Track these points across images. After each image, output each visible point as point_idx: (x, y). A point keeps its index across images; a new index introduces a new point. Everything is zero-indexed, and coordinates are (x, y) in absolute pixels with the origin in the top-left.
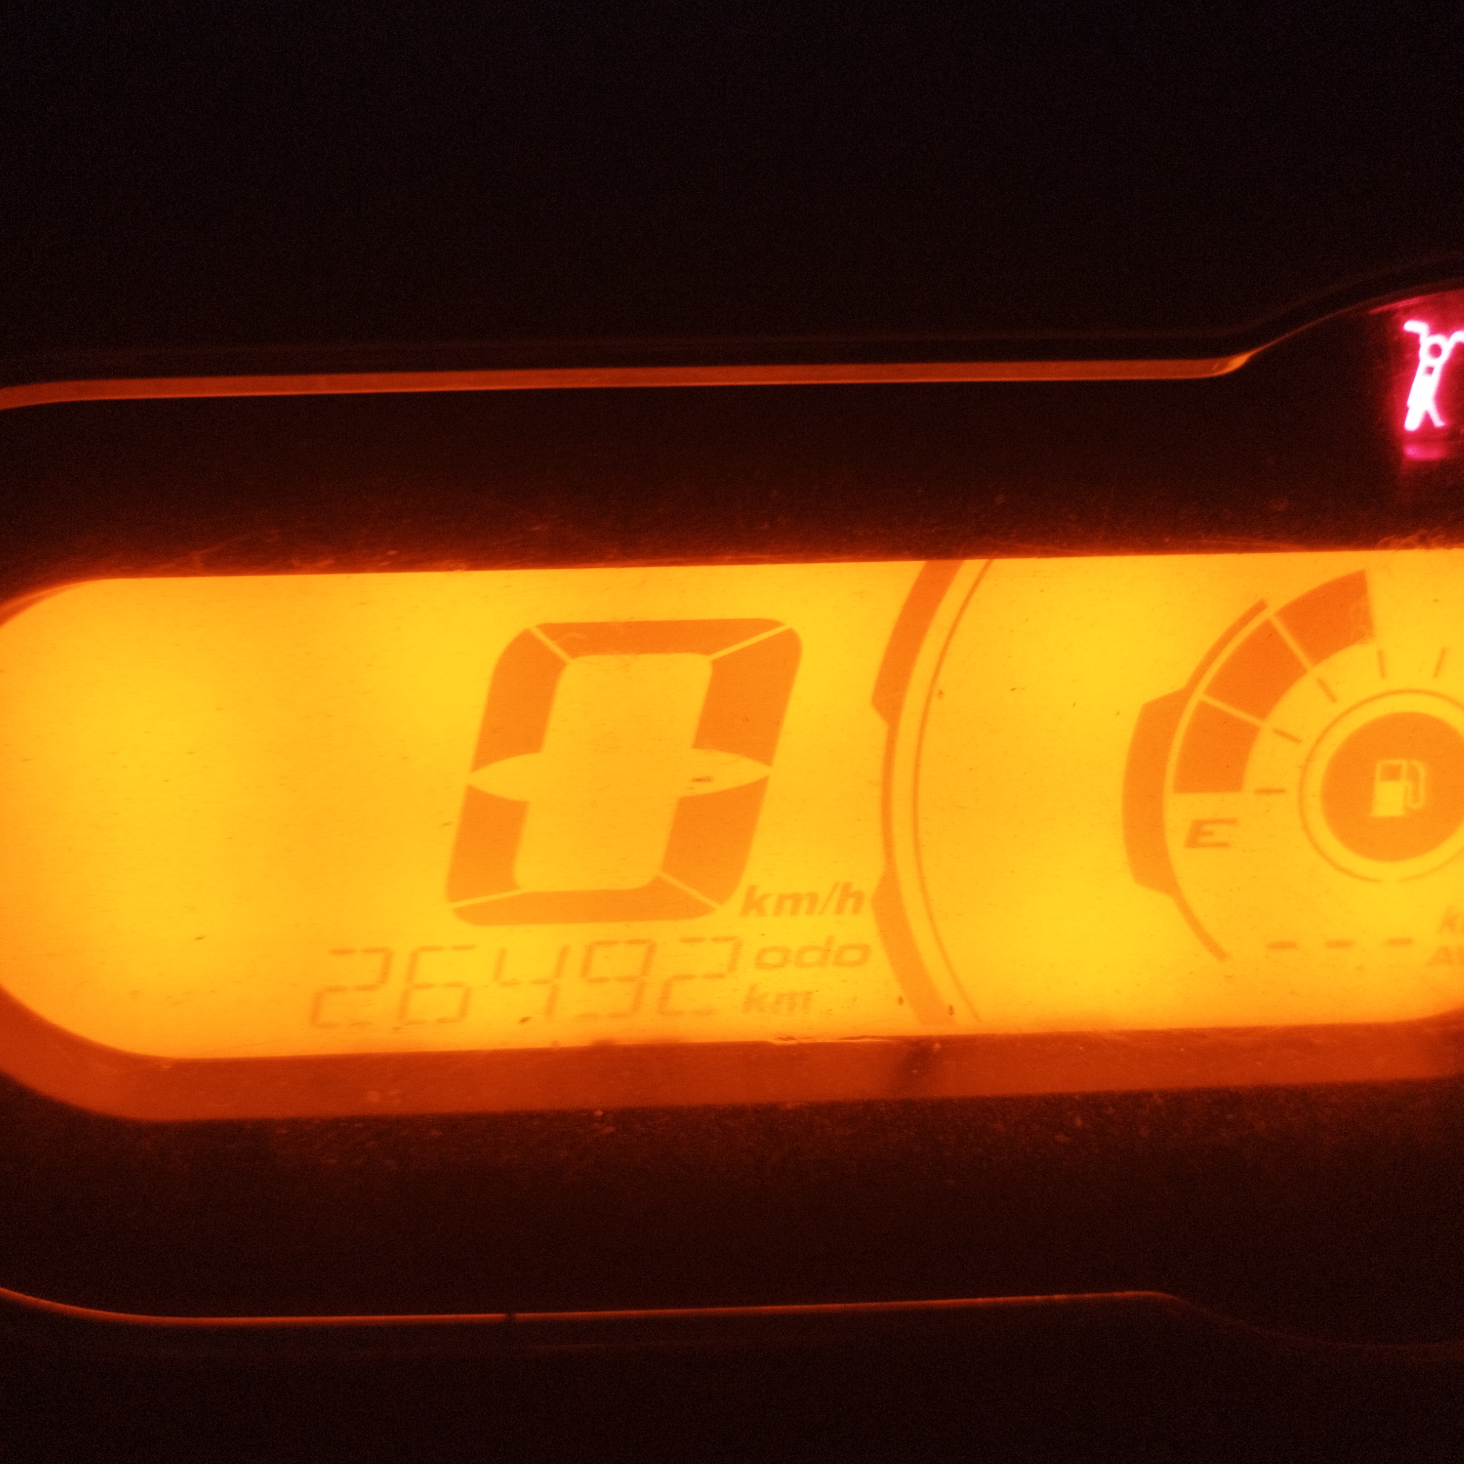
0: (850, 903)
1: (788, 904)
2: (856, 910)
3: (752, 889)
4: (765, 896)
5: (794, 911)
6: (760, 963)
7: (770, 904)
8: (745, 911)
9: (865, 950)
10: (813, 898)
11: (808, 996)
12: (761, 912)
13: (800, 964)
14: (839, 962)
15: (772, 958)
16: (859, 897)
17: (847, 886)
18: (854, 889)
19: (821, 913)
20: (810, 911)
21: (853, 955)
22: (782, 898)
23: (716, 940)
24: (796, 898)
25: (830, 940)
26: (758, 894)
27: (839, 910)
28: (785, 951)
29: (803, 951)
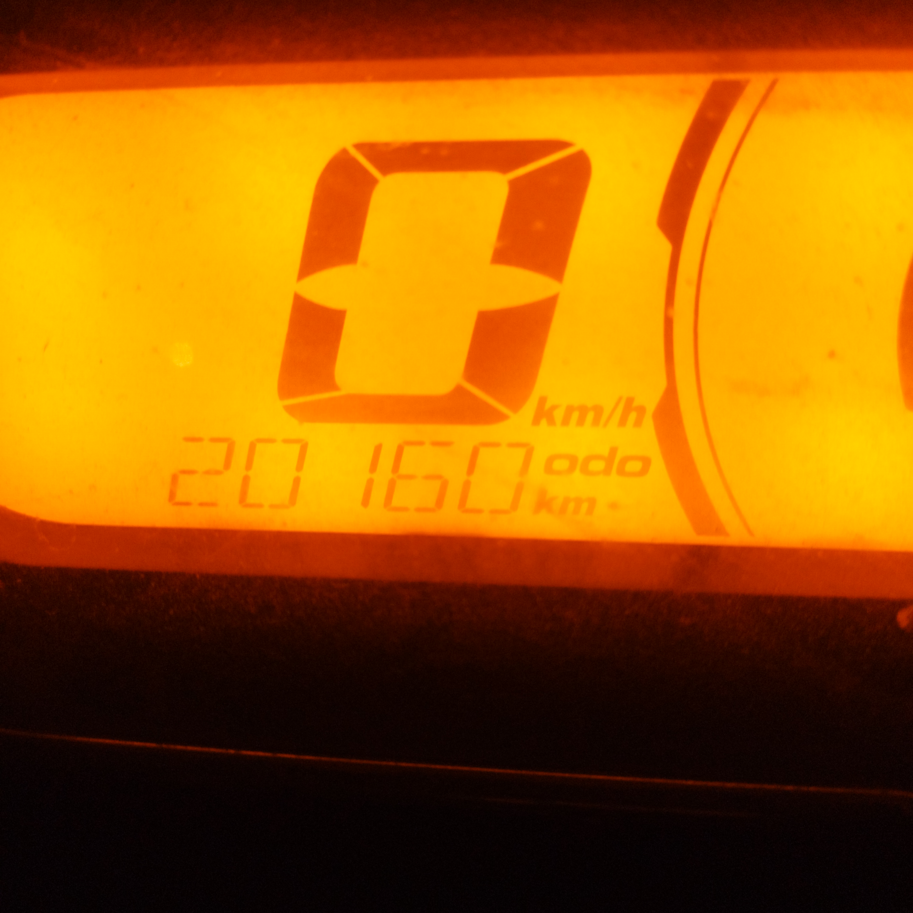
0: (633, 416)
1: (575, 415)
2: (638, 423)
3: (542, 401)
4: (554, 407)
5: (581, 422)
6: (549, 469)
7: (559, 415)
8: (536, 421)
9: (646, 462)
10: (598, 410)
11: (592, 502)
12: (551, 422)
13: (585, 470)
14: (621, 472)
15: (560, 465)
16: (641, 410)
17: (630, 401)
18: (636, 404)
19: (605, 425)
20: (596, 422)
21: (634, 466)
22: (570, 410)
23: (512, 445)
24: (583, 410)
25: (613, 451)
26: (548, 406)
27: (623, 422)
28: (573, 460)
29: (588, 459)
